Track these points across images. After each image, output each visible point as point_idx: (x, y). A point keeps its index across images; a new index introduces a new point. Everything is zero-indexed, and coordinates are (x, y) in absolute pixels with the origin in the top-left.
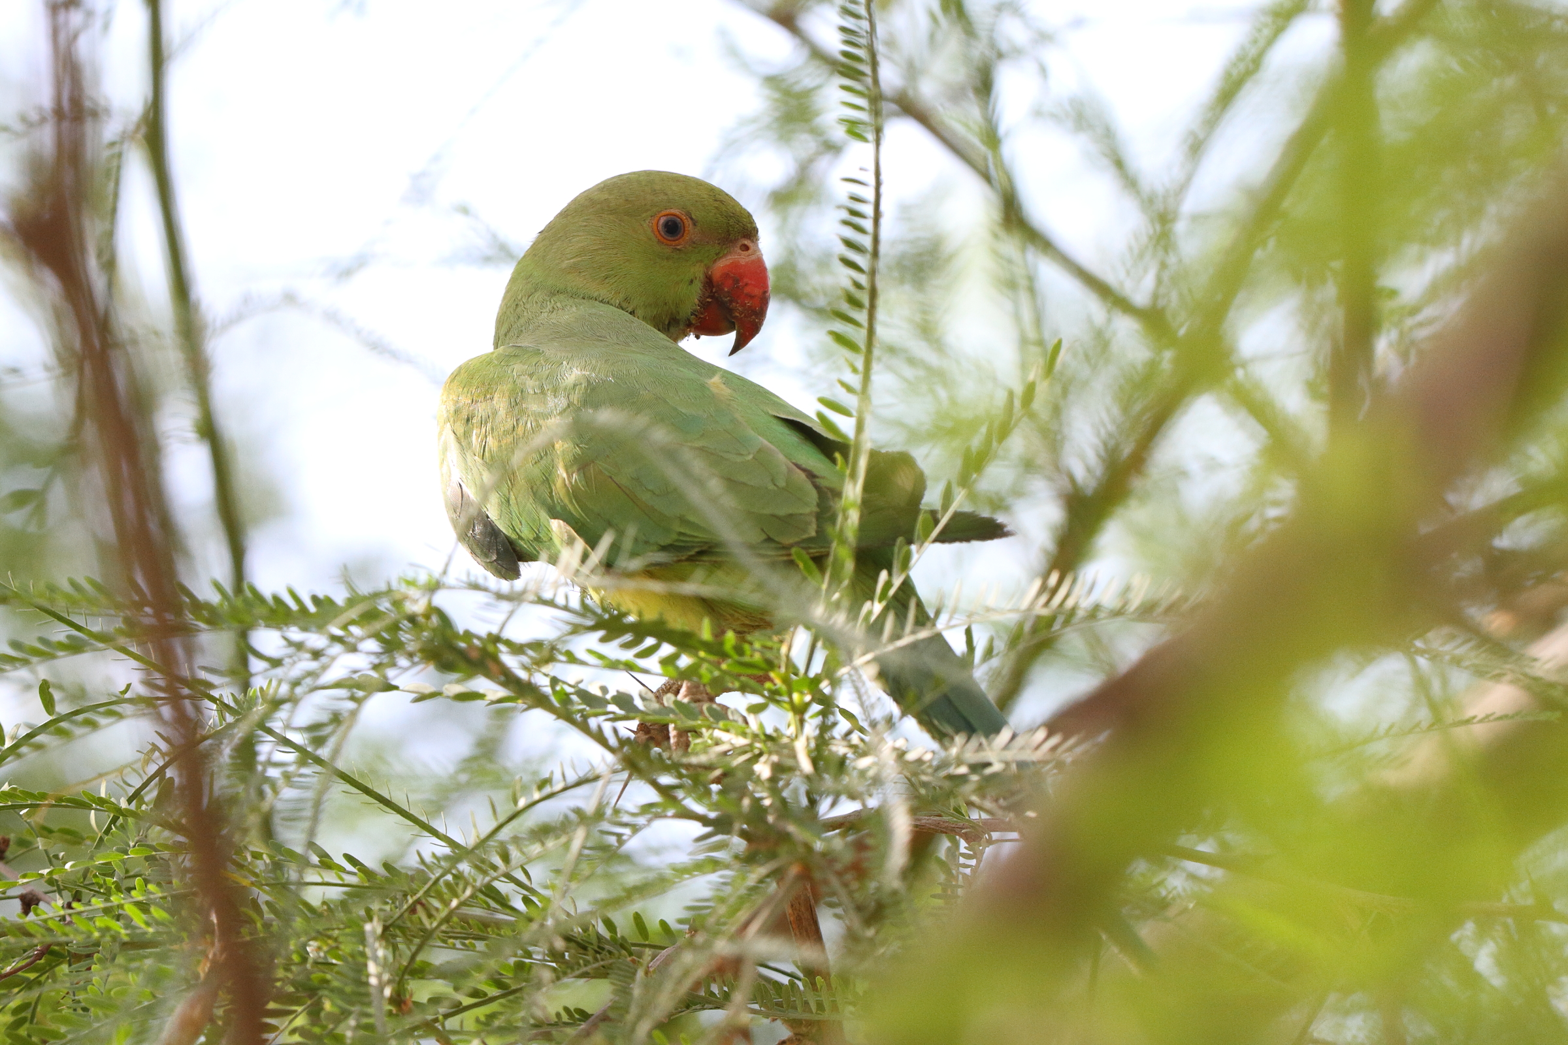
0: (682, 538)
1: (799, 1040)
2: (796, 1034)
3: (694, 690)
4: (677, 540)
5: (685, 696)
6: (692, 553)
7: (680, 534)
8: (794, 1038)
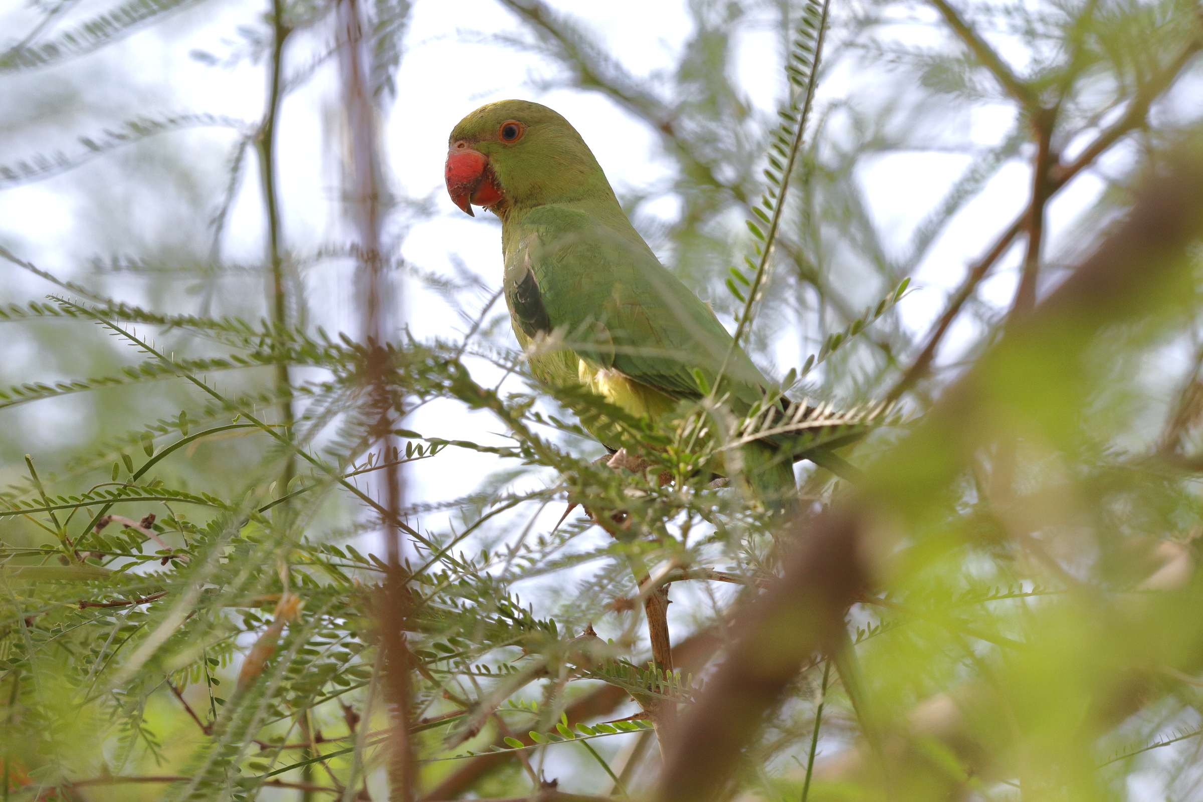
0: (677, 378)
1: (647, 715)
2: (645, 711)
3: (619, 462)
4: (671, 377)
5: (612, 463)
6: (677, 390)
7: (678, 375)
8: (644, 714)
